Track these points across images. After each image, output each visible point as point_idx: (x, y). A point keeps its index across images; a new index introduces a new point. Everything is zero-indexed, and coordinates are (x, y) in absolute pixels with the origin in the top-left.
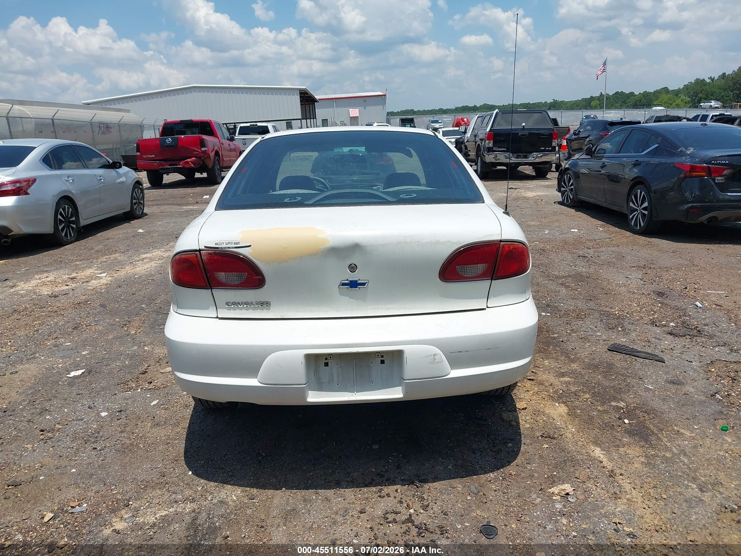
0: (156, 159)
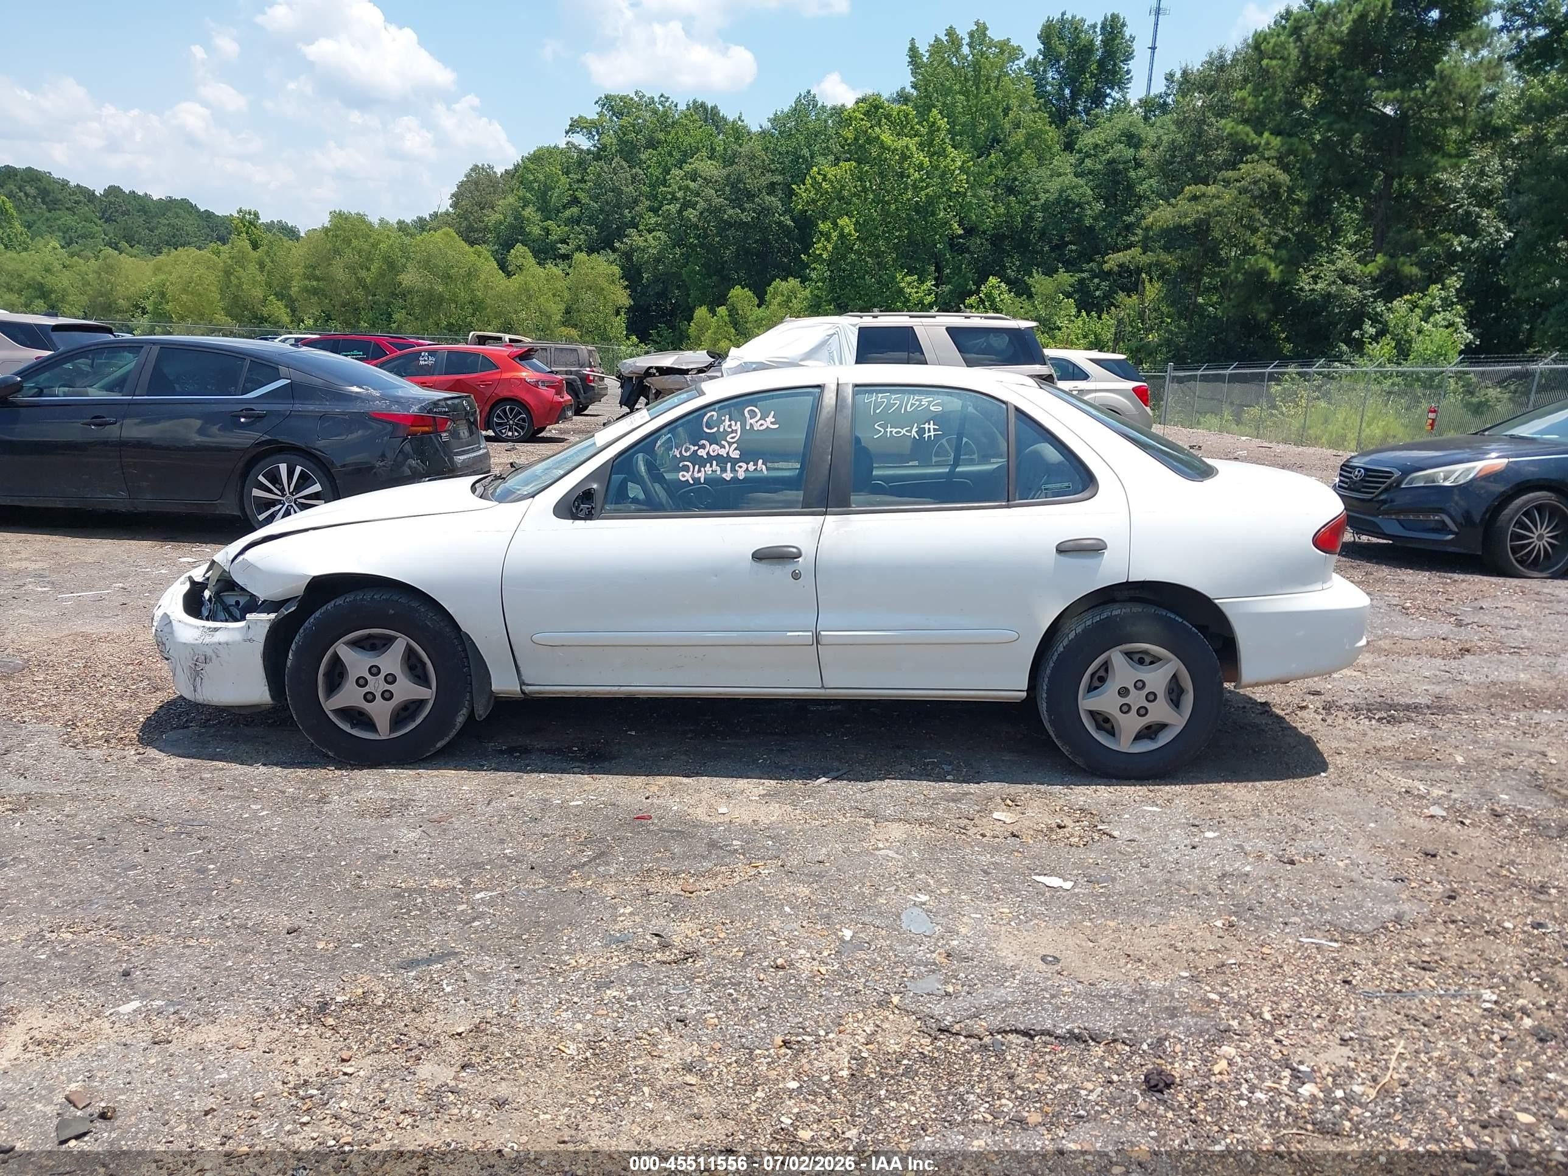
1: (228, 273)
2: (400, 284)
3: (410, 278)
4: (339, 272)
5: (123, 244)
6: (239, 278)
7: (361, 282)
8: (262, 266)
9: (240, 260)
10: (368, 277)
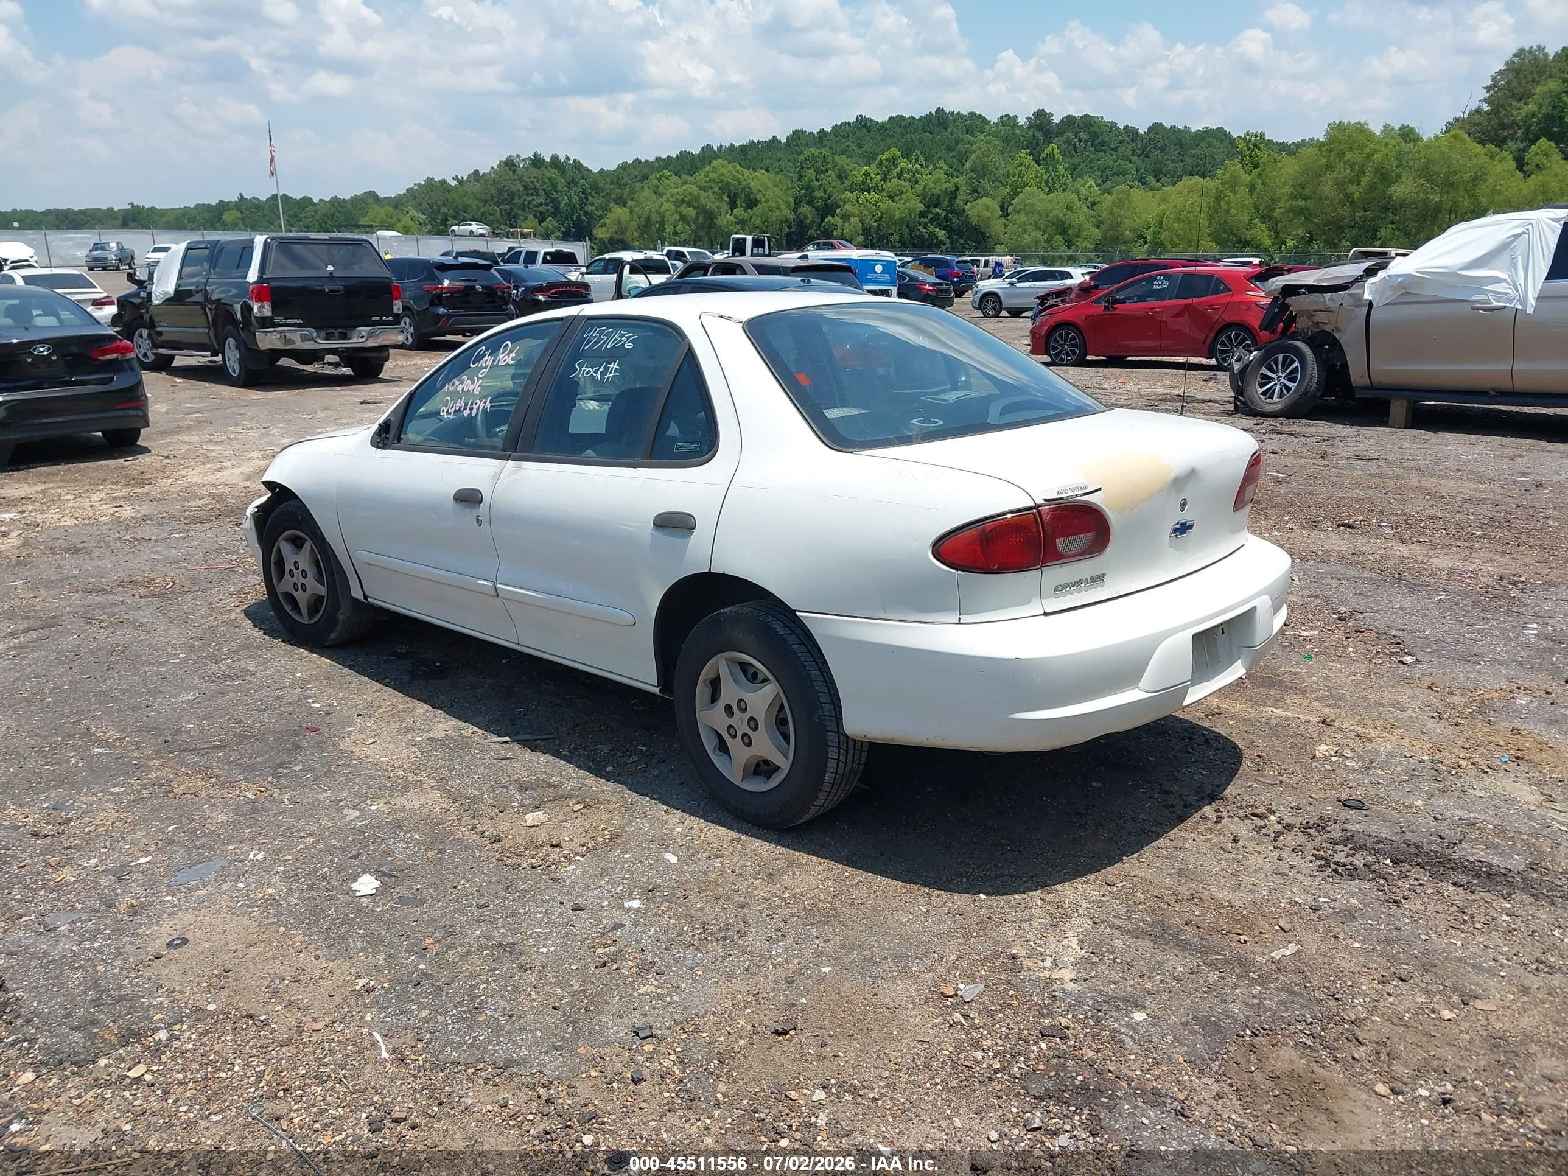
1: (1218, 199)
2: (1390, 197)
3: (1402, 190)
4: (1328, 188)
5: (1151, 179)
6: (1228, 203)
7: (1349, 197)
8: (1252, 188)
9: (1233, 185)
10: (1356, 191)
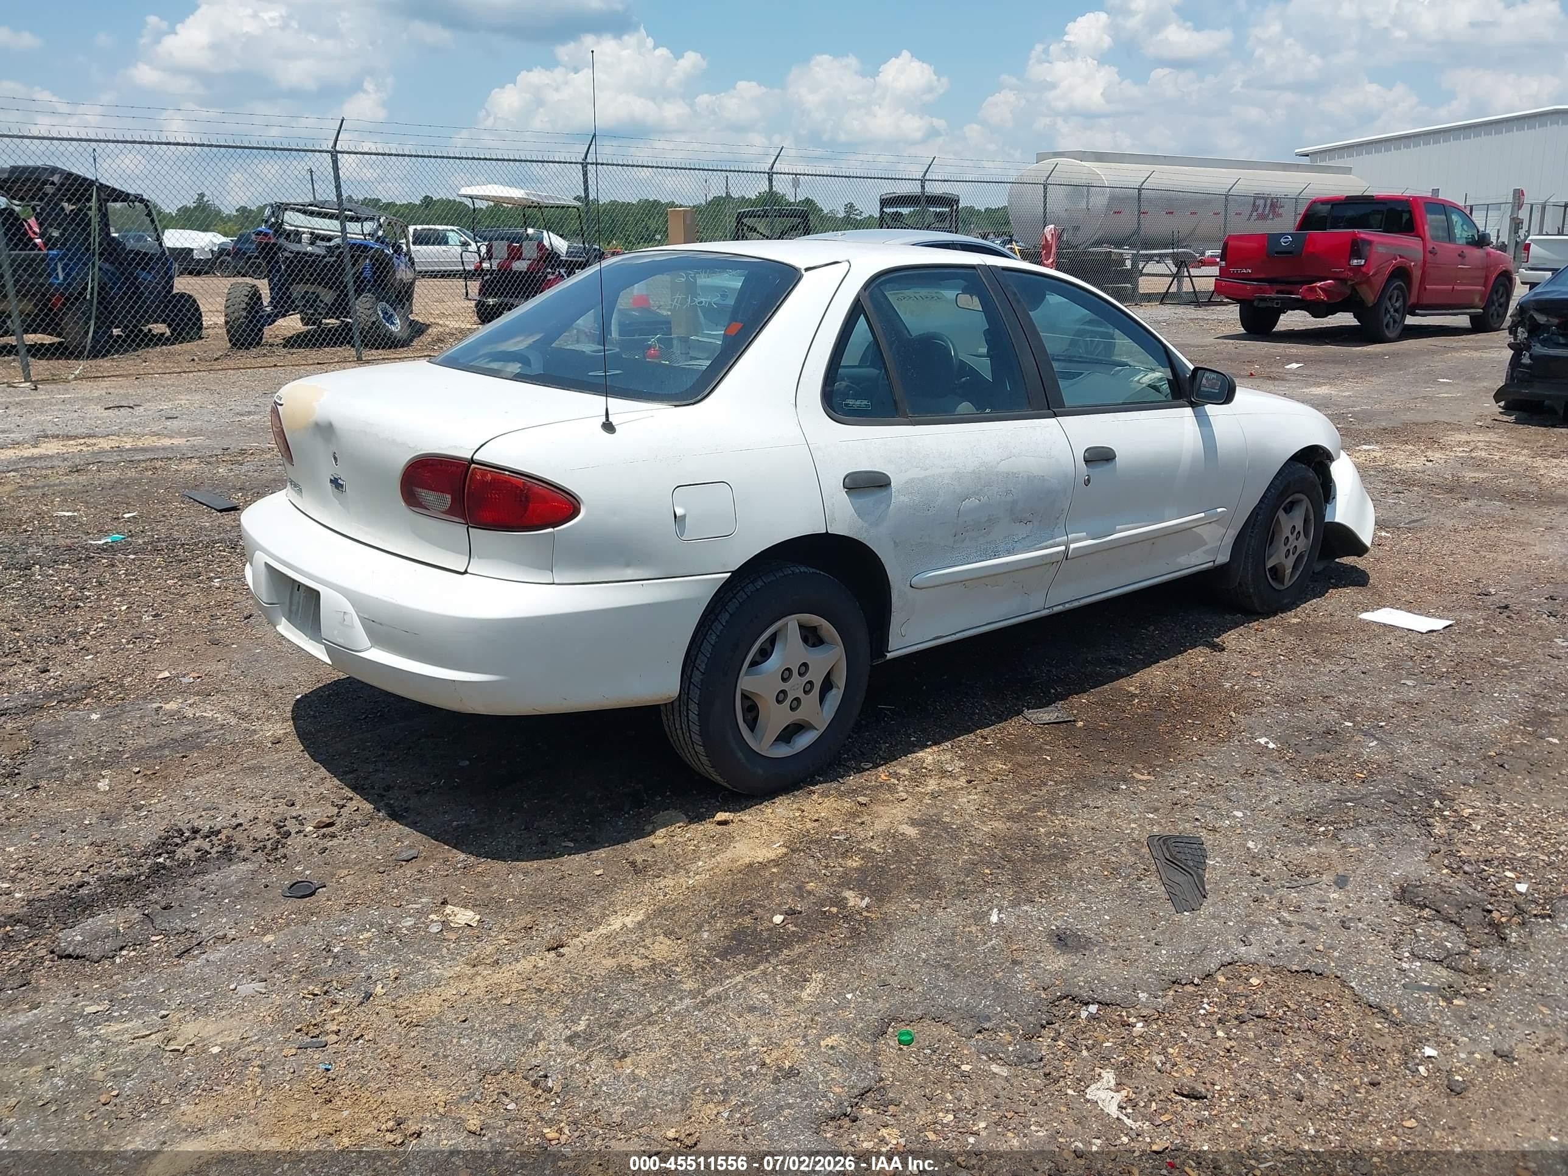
0: (1253, 276)
